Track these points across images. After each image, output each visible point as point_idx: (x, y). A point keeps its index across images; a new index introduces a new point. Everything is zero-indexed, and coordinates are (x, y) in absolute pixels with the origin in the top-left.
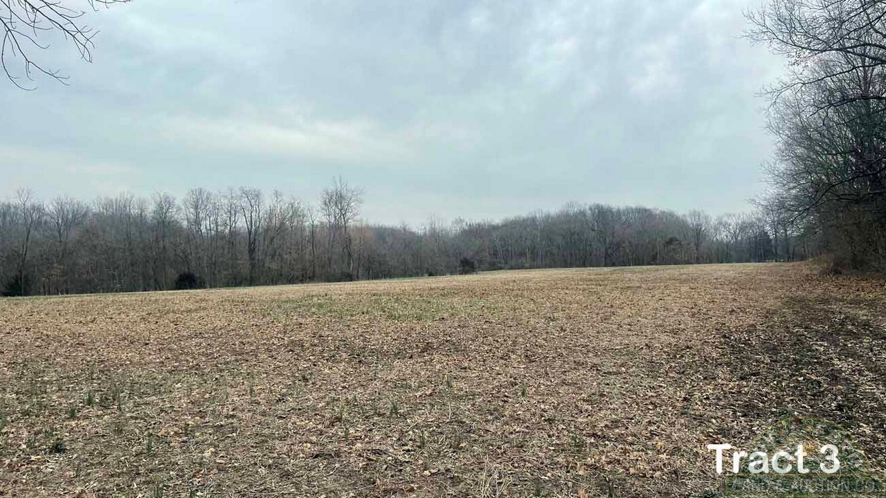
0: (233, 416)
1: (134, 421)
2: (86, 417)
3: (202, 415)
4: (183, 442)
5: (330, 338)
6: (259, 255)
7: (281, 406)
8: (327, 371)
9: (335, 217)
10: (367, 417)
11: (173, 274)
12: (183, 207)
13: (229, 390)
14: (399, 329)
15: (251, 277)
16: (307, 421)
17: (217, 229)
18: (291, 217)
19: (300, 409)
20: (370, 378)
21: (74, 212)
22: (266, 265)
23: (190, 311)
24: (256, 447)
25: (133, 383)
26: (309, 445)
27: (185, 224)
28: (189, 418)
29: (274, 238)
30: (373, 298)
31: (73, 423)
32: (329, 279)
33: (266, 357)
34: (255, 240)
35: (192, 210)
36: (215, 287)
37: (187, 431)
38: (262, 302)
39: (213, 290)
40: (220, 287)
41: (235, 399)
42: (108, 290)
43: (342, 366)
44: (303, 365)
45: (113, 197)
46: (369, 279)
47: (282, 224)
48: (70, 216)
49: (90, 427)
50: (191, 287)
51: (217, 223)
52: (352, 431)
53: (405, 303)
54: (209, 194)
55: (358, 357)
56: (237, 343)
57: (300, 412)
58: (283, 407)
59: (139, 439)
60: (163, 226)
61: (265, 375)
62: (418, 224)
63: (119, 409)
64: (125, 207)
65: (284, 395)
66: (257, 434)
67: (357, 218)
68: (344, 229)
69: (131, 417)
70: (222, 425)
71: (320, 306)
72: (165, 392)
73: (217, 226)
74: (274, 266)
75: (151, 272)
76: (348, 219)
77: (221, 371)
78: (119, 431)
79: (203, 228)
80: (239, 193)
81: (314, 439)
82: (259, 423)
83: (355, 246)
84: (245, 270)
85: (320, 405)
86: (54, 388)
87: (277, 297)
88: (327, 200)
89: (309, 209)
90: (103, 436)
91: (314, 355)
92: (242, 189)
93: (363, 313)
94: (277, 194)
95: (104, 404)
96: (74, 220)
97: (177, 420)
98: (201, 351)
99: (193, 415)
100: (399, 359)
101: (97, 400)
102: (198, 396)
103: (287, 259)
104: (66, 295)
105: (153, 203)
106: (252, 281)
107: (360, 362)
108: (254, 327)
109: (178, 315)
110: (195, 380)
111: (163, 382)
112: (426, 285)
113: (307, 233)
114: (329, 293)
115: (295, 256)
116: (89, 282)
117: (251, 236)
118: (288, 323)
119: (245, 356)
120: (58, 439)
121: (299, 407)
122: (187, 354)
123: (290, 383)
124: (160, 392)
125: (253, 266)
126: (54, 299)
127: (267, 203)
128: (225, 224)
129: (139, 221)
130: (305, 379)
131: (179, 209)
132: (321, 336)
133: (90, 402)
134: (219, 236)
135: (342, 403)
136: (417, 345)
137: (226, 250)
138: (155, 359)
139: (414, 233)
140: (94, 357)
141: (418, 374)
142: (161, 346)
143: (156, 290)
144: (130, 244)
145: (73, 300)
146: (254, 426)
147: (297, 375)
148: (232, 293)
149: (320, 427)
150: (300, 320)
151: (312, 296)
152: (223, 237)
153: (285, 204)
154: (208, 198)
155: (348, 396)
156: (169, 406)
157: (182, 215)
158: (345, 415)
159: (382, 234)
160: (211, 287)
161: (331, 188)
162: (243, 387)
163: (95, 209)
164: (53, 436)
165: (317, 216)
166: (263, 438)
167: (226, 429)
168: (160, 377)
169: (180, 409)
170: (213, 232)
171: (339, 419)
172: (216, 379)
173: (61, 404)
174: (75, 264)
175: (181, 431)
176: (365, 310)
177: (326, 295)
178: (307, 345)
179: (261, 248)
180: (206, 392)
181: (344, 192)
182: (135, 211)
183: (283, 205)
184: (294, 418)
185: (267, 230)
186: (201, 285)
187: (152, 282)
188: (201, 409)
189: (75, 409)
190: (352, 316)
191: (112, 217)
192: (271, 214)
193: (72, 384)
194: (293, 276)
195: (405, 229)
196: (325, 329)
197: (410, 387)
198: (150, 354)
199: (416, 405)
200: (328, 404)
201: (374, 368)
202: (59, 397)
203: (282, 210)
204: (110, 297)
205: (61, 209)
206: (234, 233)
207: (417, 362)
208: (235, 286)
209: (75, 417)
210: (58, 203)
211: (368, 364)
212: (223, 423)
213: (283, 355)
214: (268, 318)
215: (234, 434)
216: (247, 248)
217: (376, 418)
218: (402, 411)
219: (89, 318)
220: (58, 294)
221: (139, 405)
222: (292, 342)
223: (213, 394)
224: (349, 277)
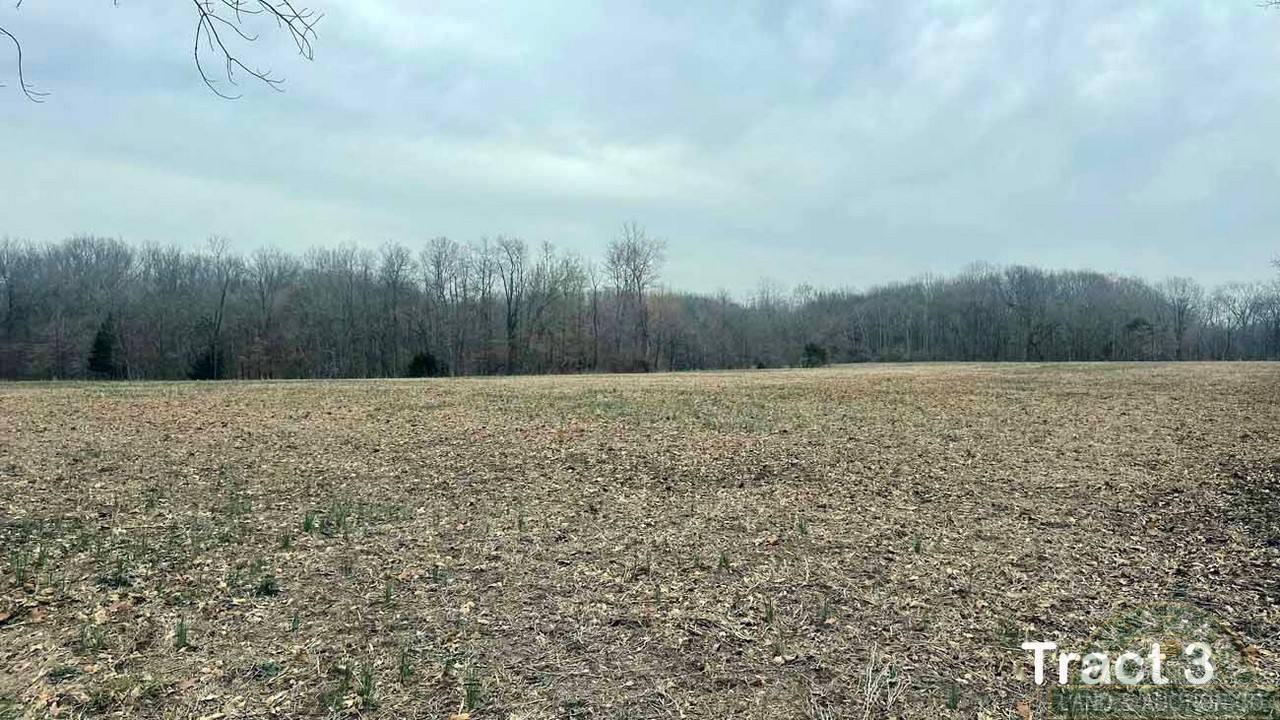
0: (497, 558)
1: (365, 557)
2: (304, 548)
3: (455, 553)
4: (432, 590)
5: (623, 453)
6: (521, 331)
7: (561, 547)
8: (622, 499)
9: (626, 281)
10: (684, 570)
11: (406, 356)
12: (420, 263)
13: (489, 520)
14: (721, 444)
15: (511, 363)
16: (600, 571)
17: (465, 295)
18: (565, 279)
19: (588, 553)
20: (686, 513)
21: (280, 268)
22: (531, 346)
23: (430, 407)
24: (531, 604)
25: (361, 504)
26: (605, 606)
27: (422, 287)
28: (438, 556)
29: (542, 308)
30: (681, 397)
31: (287, 555)
32: (615, 369)
33: (537, 476)
34: (516, 310)
35: (432, 268)
36: (462, 375)
37: (436, 575)
38: (527, 399)
39: (460, 379)
40: (469, 375)
41: (499, 533)
42: (323, 374)
43: (644, 492)
44: (588, 489)
45: (329, 248)
46: (671, 371)
47: (553, 290)
48: (276, 273)
49: (310, 561)
50: (430, 375)
51: (464, 286)
52: (664, 589)
53: (728, 407)
54: (455, 247)
55: (665, 481)
56: (496, 453)
57: (589, 557)
58: (565, 549)
59: (373, 582)
60: (394, 288)
61: (537, 501)
62: (743, 293)
63: (346, 538)
64: (345, 262)
65: (565, 531)
66: (531, 586)
67: (657, 281)
68: (637, 298)
69: (362, 551)
70: (482, 570)
71: (608, 406)
72: (404, 519)
73: (465, 290)
74: (542, 348)
75: (378, 352)
76: (646, 283)
77: (478, 492)
78: (347, 570)
79: (446, 292)
80: (496, 245)
81: (610, 597)
82: (534, 570)
83: (652, 324)
84: (502, 352)
85: (617, 549)
86: (260, 506)
87: (547, 392)
88: (616, 256)
89: (590, 270)
90: (326, 575)
91: (603, 476)
92: (500, 240)
93: (668, 418)
94: (547, 247)
95: (325, 531)
96: (279, 278)
97: (421, 559)
98: (448, 463)
99: (444, 553)
100: (724, 487)
101: (317, 525)
102: (448, 526)
103: (559, 339)
104: (269, 380)
105: (381, 257)
106: (511, 368)
107: (668, 489)
108: (519, 432)
109: (415, 413)
110: (443, 504)
111: (401, 504)
112: (756, 382)
113: (587, 301)
114: (619, 388)
115: (570, 335)
116: (299, 363)
117: (512, 305)
118: (564, 429)
119: (509, 474)
120: (268, 576)
121: (586, 550)
122: (430, 467)
123: (573, 514)
124: (397, 518)
125: (513, 347)
126: (256, 384)
127: (533, 259)
128: (476, 289)
129: (363, 283)
130: (594, 510)
131: (415, 266)
132: (611, 449)
133: (308, 527)
134: (467, 304)
135: (647, 547)
136: (749, 469)
137: (477, 325)
138: (389, 472)
139: (737, 306)
140: (310, 465)
141: (755, 511)
142: (394, 454)
143: (384, 376)
144: (351, 313)
145: (280, 387)
146: (526, 573)
147: (582, 503)
148: (487, 383)
149: (618, 580)
150: (582, 425)
151: (595, 392)
152: (474, 307)
153: (557, 262)
154: (454, 251)
155: (656, 538)
156: (410, 538)
157: (418, 275)
158: (653, 567)
159: (692, 305)
160: (456, 375)
161: (622, 239)
162: (509, 517)
163: (307, 265)
164: (261, 571)
165: (601, 279)
166: (540, 592)
167: (490, 575)
168: (397, 497)
169: (425, 544)
170: (460, 299)
171: (645, 571)
172: (472, 504)
173: (270, 528)
174: (280, 338)
175: (427, 575)
176: (671, 414)
177: (615, 390)
178: (592, 461)
179: (524, 322)
180: (458, 521)
181: (639, 244)
182: (357, 269)
183: (553, 264)
184: (582, 566)
185: (533, 297)
186: (444, 372)
187: (378, 365)
188: (453, 545)
189: (288, 537)
190: (653, 422)
191: (329, 275)
192: (539, 275)
193: (283, 500)
194: (567, 363)
195: (724, 299)
196: (616, 439)
197: (744, 530)
198: (381, 465)
199: (756, 556)
200: (628, 547)
201: (690, 499)
202: (268, 518)
203: (554, 270)
204: (326, 385)
205: (263, 266)
206: (488, 301)
207: (751, 494)
208: (489, 374)
209: (290, 547)
210: (260, 256)
211: (681, 493)
212: (484, 567)
213: (559, 473)
214: (537, 421)
215: (500, 584)
216: (505, 321)
217: (697, 573)
218: (735, 564)
219: (300, 412)
220: (259, 378)
221: (371, 535)
222: (572, 455)
223: (468, 524)
224: (644, 367)
